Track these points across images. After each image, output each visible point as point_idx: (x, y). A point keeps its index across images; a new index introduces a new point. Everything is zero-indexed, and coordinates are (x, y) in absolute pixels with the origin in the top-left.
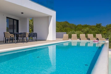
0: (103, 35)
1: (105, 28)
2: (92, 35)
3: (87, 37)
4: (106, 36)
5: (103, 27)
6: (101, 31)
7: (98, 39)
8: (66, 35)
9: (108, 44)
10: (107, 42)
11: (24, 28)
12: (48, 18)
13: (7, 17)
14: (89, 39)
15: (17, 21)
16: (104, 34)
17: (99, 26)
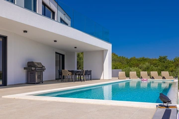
0: (171, 73)
1: (173, 63)
2: (156, 73)
3: (149, 75)
4: (174, 74)
5: (168, 61)
6: (167, 67)
7: (164, 78)
8: (122, 73)
9: (177, 84)
10: (177, 80)
11: (70, 65)
12: (103, 52)
13: (56, 53)
14: (153, 78)
15: (63, 56)
16: (172, 71)
17: (162, 60)
